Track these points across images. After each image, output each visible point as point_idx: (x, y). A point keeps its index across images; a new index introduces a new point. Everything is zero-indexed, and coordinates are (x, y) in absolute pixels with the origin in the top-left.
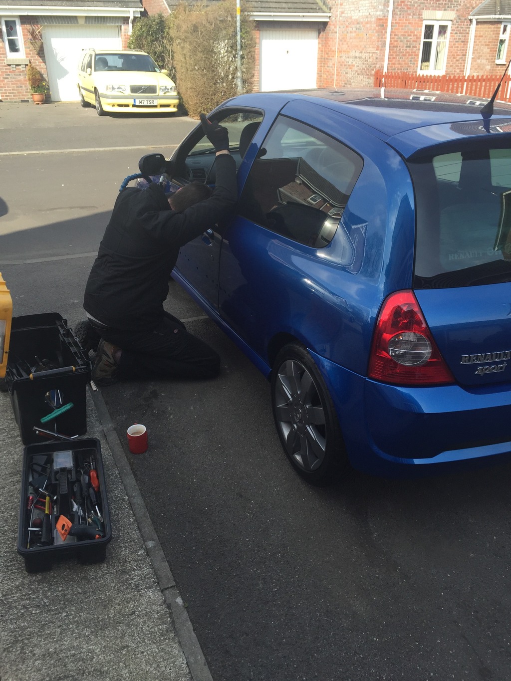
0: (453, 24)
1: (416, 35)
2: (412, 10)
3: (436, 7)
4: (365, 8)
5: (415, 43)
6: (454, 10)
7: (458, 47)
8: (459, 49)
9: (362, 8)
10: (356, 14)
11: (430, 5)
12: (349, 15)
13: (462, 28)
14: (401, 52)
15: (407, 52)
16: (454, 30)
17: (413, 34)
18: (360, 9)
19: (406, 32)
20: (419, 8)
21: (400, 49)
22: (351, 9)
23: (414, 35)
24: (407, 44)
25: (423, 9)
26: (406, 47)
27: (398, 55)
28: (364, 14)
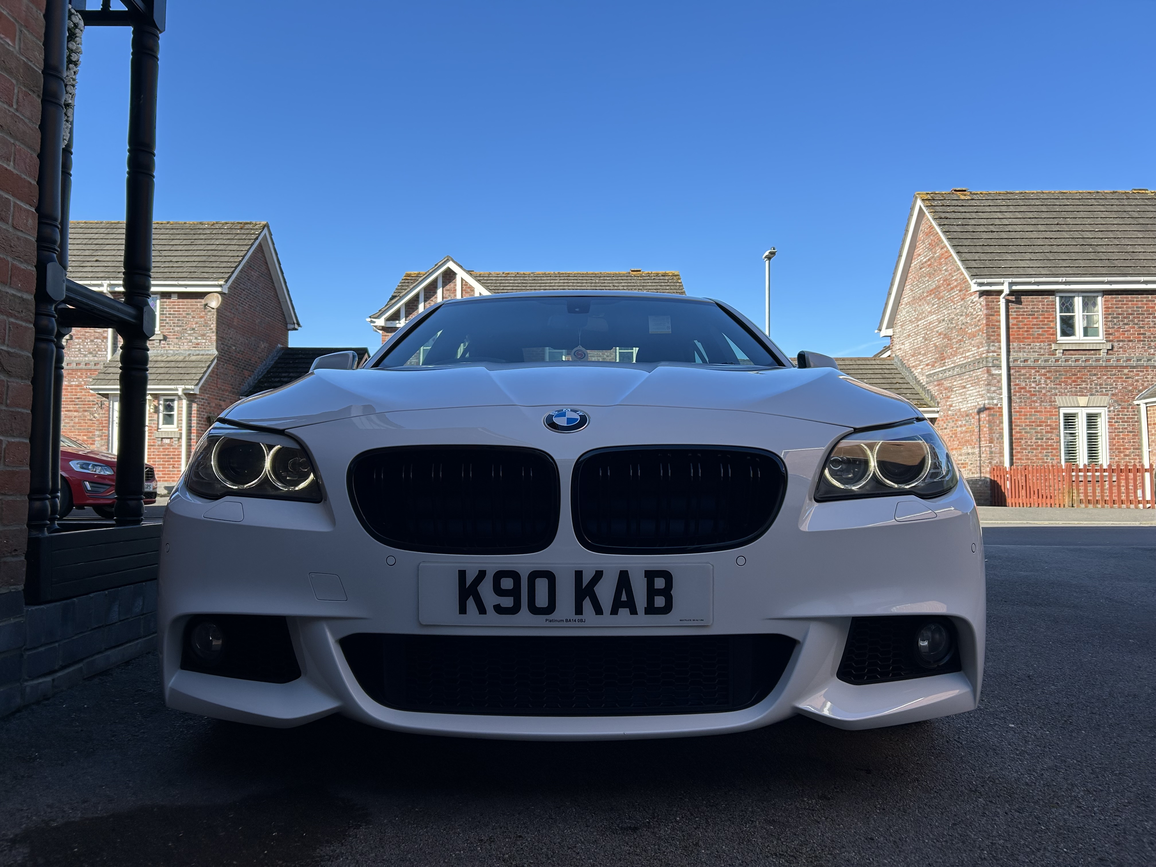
0: (1109, 411)
1: (1050, 425)
2: (1038, 396)
3: (1076, 392)
4: (973, 398)
5: (1050, 435)
6: (1107, 395)
7: (1123, 438)
8: (1126, 441)
9: (970, 398)
10: (964, 406)
11: (1066, 391)
12: (957, 408)
13: (1126, 415)
14: (1029, 445)
15: (1039, 446)
16: (1114, 419)
17: (1044, 424)
18: (968, 399)
19: (1033, 422)
20: (1049, 394)
21: (1027, 442)
22: (959, 401)
23: (1046, 426)
24: (1037, 436)
25: (1056, 395)
26: (1036, 439)
27: (1025, 449)
28: (972, 404)
